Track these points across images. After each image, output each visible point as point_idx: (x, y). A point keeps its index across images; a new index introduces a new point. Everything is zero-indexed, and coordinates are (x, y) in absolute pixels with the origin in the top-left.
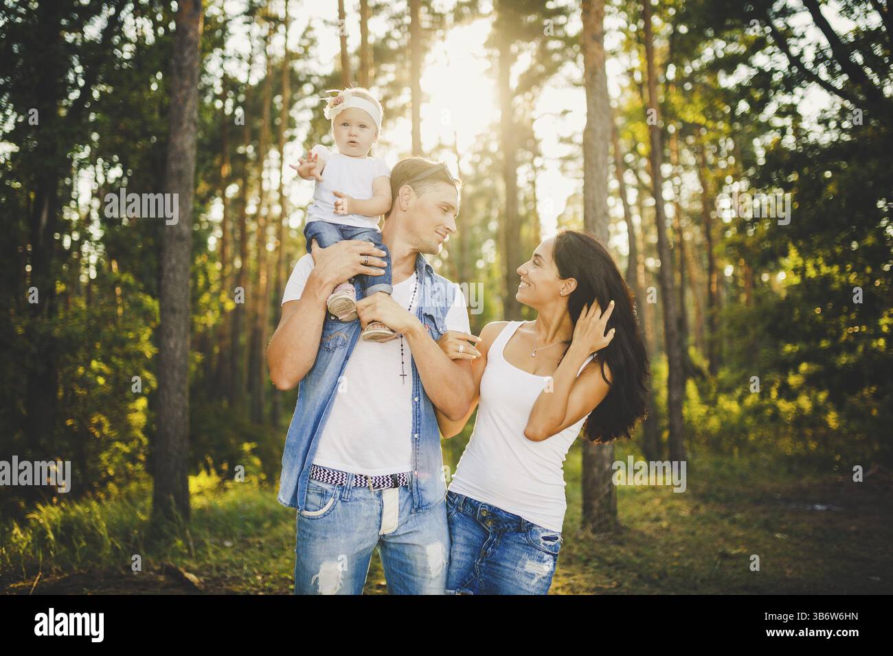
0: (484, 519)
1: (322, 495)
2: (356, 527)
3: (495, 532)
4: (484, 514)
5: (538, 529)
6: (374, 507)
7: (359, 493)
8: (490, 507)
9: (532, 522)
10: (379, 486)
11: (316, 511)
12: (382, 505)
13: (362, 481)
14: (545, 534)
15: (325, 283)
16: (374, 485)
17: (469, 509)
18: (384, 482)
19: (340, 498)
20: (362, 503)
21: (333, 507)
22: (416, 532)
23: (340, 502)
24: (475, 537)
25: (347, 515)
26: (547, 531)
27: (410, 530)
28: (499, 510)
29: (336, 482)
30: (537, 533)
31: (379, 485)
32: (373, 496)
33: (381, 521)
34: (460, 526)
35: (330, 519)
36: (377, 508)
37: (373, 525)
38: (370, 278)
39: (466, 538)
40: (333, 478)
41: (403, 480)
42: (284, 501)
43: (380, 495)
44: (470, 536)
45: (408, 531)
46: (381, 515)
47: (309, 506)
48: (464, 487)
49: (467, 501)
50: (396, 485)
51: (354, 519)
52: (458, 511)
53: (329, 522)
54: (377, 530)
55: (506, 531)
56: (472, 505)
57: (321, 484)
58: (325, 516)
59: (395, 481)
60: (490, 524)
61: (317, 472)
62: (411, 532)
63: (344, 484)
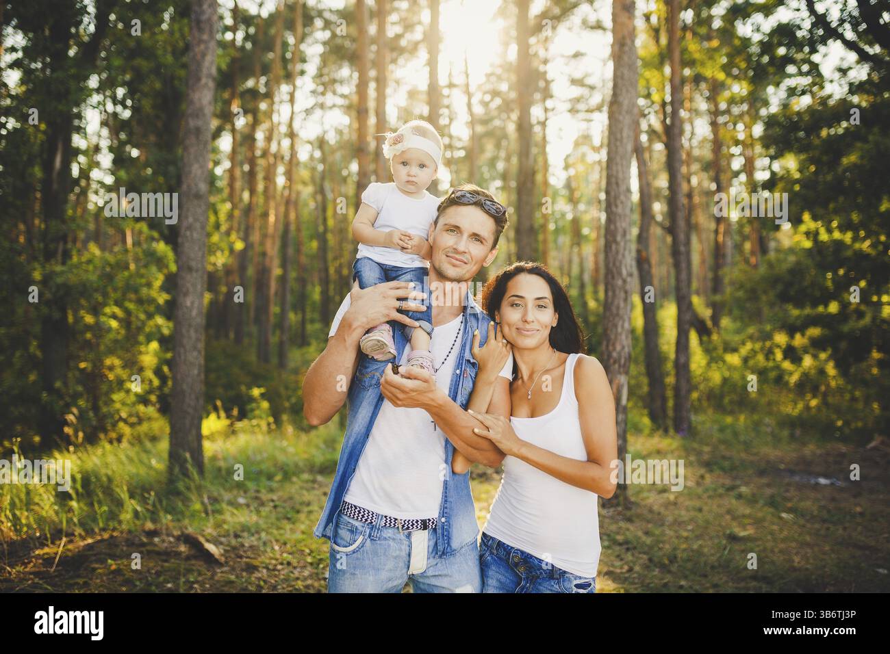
0: (516, 565)
1: (352, 532)
2: (385, 565)
3: (527, 578)
4: (516, 560)
5: (571, 576)
6: (403, 547)
7: (388, 533)
8: (522, 552)
9: (564, 569)
10: (408, 528)
11: (346, 547)
12: (410, 546)
13: (391, 522)
14: (578, 582)
15: (354, 327)
16: (403, 526)
17: (502, 553)
18: (413, 524)
19: (370, 536)
20: (391, 543)
21: (363, 545)
22: (446, 576)
23: (369, 540)
24: (508, 581)
25: (375, 553)
26: (580, 578)
27: (440, 573)
28: (532, 556)
29: (366, 520)
30: (570, 580)
31: (408, 527)
32: (403, 537)
33: (409, 562)
34: (494, 568)
35: (359, 556)
36: (405, 548)
37: (401, 564)
39: (498, 580)
40: (363, 516)
41: (433, 523)
42: (317, 534)
43: (409, 536)
44: (503, 579)
45: (437, 574)
46: (409, 555)
47: (339, 541)
49: (500, 544)
50: (425, 528)
51: (382, 558)
52: (491, 553)
53: (357, 559)
54: (405, 570)
55: (538, 577)
56: (505, 550)
57: (351, 521)
58: (354, 552)
59: (424, 525)
60: (522, 569)
61: (348, 508)
62: (440, 575)
63: (374, 523)
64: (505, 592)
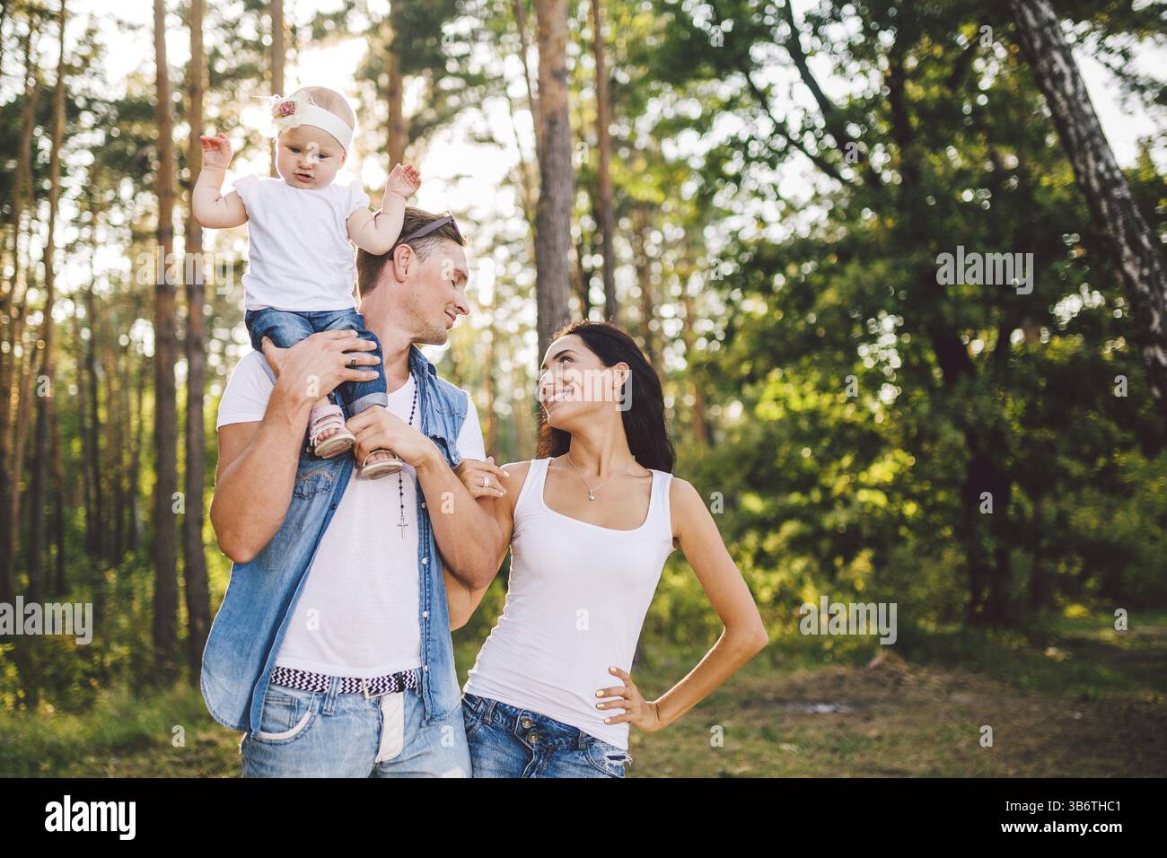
0: (525, 733)
1: (291, 708)
2: (344, 753)
3: (540, 751)
4: (526, 725)
5: (601, 745)
6: (369, 722)
7: (349, 703)
8: (535, 715)
9: (593, 735)
10: (378, 691)
11: (283, 731)
12: (381, 718)
13: (352, 686)
14: (611, 753)
16: (370, 689)
17: (501, 718)
18: (385, 685)
19: (321, 711)
20: (352, 717)
21: (310, 726)
22: (427, 753)
23: (319, 717)
24: (511, 759)
25: (330, 736)
26: (613, 748)
27: (420, 752)
28: (548, 719)
29: (314, 687)
30: (599, 751)
31: (377, 688)
32: (368, 706)
33: (378, 743)
34: (488, 744)
35: (305, 743)
36: (374, 725)
37: (367, 748)
38: (358, 385)
39: (497, 761)
40: (309, 682)
41: (410, 680)
42: (231, 723)
43: (378, 703)
44: (504, 758)
45: (415, 754)
46: (379, 732)
47: (269, 725)
48: (495, 688)
49: (499, 707)
50: (401, 688)
51: (339, 742)
52: (484, 723)
53: (303, 748)
54: (372, 756)
55: (556, 750)
56: (505, 713)
57: (290, 692)
58: (297, 738)
59: (400, 681)
60: (533, 740)
61: (283, 674)
62: (419, 755)
63: (327, 691)
64: (507, 776)
